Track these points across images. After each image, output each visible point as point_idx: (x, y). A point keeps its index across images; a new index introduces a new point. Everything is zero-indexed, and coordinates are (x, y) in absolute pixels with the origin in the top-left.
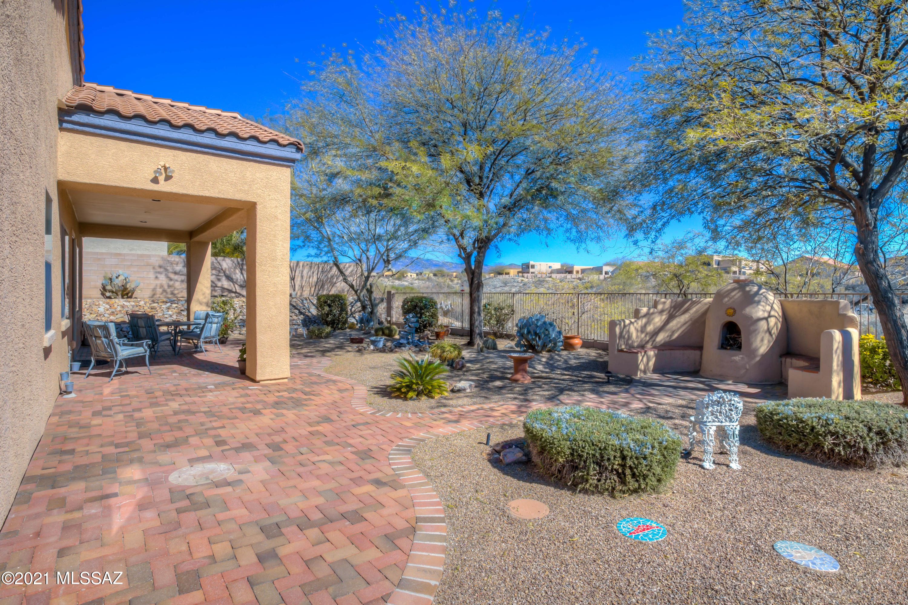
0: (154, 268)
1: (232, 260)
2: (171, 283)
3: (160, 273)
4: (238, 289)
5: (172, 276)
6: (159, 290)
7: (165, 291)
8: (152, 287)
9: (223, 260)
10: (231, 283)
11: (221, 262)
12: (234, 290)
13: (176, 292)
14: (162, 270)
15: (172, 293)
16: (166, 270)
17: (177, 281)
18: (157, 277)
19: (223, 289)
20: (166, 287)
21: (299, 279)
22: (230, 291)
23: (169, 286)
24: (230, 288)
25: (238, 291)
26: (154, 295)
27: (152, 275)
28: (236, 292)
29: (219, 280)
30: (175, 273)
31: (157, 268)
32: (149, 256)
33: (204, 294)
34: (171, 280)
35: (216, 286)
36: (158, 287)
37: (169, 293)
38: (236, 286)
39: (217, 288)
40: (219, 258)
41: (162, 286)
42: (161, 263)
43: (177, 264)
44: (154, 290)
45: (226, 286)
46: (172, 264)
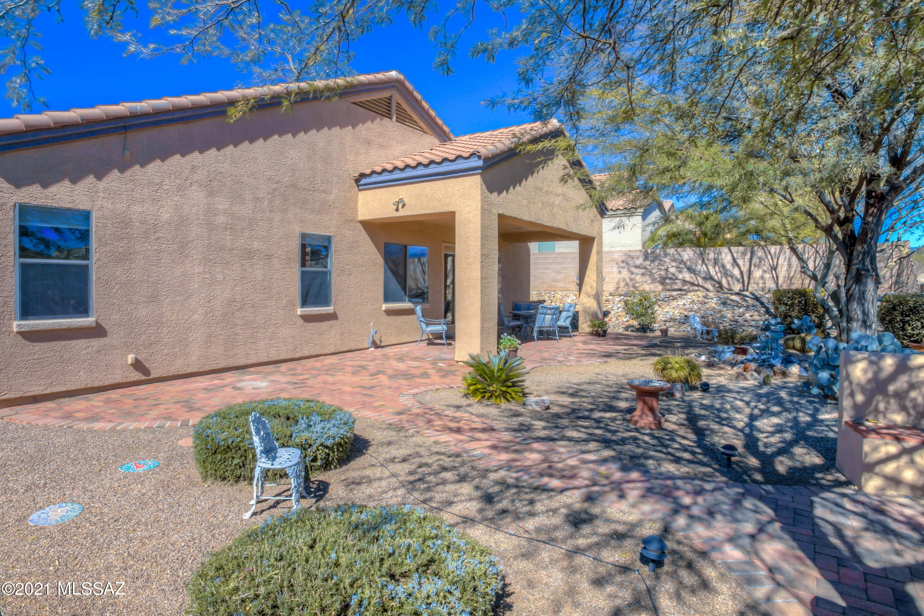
0: (617, 264)
1: (693, 250)
2: (633, 276)
3: (623, 268)
4: (701, 282)
5: (634, 270)
6: (622, 284)
7: (627, 284)
8: (616, 281)
9: (684, 251)
10: (693, 276)
11: (681, 253)
12: (696, 283)
13: (637, 285)
14: (624, 265)
15: (634, 287)
16: (628, 264)
17: (637, 274)
18: (620, 272)
19: (684, 282)
20: (628, 281)
21: (785, 268)
22: (693, 284)
23: (631, 280)
24: (692, 281)
25: (701, 284)
26: (618, 288)
27: (615, 270)
28: (698, 285)
29: (680, 272)
30: (637, 267)
31: (620, 263)
32: (613, 252)
33: (591, 287)
34: (632, 273)
35: (677, 279)
36: (621, 281)
37: (631, 286)
38: (699, 278)
39: (677, 281)
40: (679, 250)
41: (624, 280)
42: (624, 258)
43: (638, 258)
44: (618, 283)
45: (688, 279)
46: (633, 258)
